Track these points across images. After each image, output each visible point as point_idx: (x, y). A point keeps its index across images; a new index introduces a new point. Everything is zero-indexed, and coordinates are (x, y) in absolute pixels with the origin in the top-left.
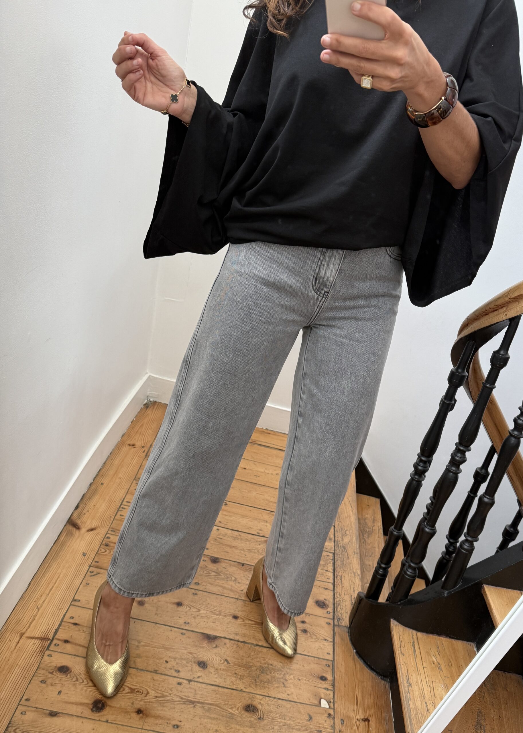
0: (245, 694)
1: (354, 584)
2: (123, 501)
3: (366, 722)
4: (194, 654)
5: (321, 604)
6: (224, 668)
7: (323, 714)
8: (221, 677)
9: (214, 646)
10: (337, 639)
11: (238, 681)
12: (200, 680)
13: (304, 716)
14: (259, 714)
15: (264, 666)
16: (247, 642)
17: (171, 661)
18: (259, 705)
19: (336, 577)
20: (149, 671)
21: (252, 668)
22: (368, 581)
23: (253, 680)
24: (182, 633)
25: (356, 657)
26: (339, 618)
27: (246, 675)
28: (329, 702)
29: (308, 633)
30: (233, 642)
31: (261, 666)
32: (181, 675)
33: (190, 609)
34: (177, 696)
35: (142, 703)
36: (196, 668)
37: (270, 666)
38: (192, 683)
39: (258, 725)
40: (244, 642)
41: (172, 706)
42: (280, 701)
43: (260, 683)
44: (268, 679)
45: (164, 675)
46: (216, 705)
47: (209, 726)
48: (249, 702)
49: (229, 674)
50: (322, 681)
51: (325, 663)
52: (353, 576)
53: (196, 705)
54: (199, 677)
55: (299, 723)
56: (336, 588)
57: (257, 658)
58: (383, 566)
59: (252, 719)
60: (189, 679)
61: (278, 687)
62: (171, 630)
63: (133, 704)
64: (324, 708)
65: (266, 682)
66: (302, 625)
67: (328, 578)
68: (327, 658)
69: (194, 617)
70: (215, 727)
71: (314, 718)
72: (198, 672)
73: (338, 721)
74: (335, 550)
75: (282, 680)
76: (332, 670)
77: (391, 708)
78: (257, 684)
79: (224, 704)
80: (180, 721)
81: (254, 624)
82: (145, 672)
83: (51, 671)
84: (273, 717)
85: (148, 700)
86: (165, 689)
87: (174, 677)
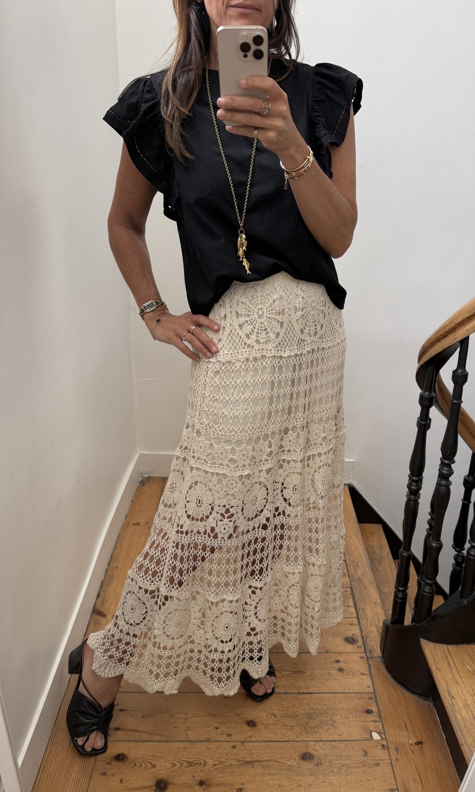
0: (298, 744)
1: (377, 613)
3: (420, 745)
4: (241, 715)
5: (350, 640)
6: (273, 722)
7: (375, 747)
8: (272, 732)
10: (373, 671)
11: (289, 733)
12: (253, 739)
13: (360, 752)
14: (316, 761)
15: (310, 712)
16: (290, 692)
17: (221, 726)
18: (314, 752)
19: (359, 611)
20: (202, 741)
21: (300, 717)
22: (389, 608)
23: (303, 729)
25: (395, 684)
26: (371, 650)
27: (295, 724)
28: (380, 734)
29: (345, 672)
31: (307, 713)
32: (234, 737)
34: (234, 759)
35: (202, 774)
36: (246, 727)
37: (316, 711)
38: (246, 744)
39: (318, 771)
40: (286, 693)
41: (231, 770)
42: (333, 743)
43: (311, 729)
44: (317, 724)
45: (217, 741)
46: (273, 760)
47: (271, 782)
48: (305, 750)
49: (279, 727)
50: (369, 715)
51: (367, 696)
52: (374, 606)
53: (254, 765)
54: (251, 736)
55: (356, 760)
56: (360, 621)
57: (301, 705)
58: (401, 589)
59: (311, 766)
60: (242, 740)
61: (328, 730)
63: (193, 777)
64: (376, 740)
65: (315, 727)
66: (337, 664)
67: (352, 614)
68: (368, 691)
70: (278, 783)
71: (369, 752)
72: (249, 732)
73: (392, 750)
74: (351, 585)
75: (330, 722)
76: (376, 702)
77: (439, 726)
78: (308, 730)
79: (281, 758)
80: (243, 784)
82: (199, 743)
83: (109, 762)
84: (330, 760)
85: (208, 770)
86: (221, 755)
87: (228, 741)
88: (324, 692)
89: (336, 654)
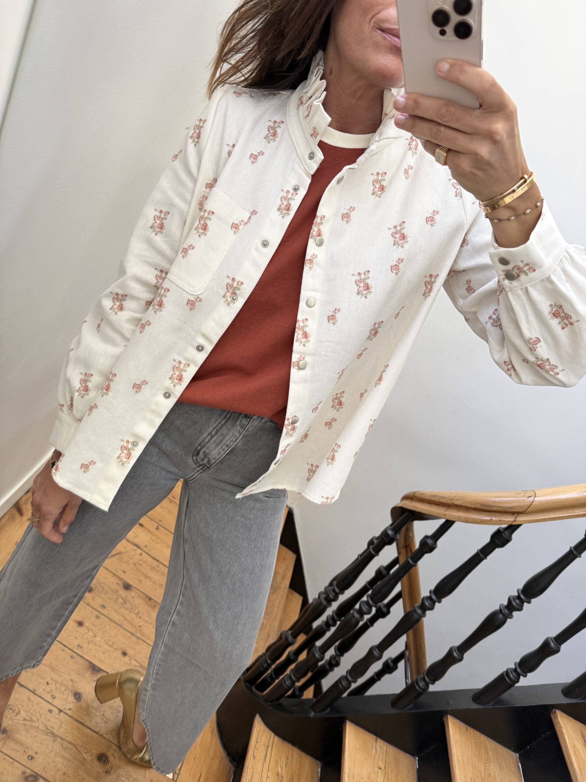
0: (104, 741)
4: (74, 683)
6: (95, 705)
12: (70, 713)
14: (108, 767)
17: (52, 684)
20: (28, 689)
24: (72, 657)
25: (215, 729)
32: (56, 702)
33: (89, 631)
34: (43, 724)
35: (10, 722)
36: (71, 699)
38: (62, 714)
39: (103, 779)
41: (35, 734)
45: (40, 697)
46: (74, 745)
48: (104, 751)
49: (97, 714)
54: (70, 709)
59: (100, 771)
60: (61, 709)
62: (64, 650)
69: (88, 642)
72: (71, 703)
79: (82, 746)
80: (36, 753)
81: (139, 667)
82: (25, 689)
84: (119, 774)
85: (17, 721)
86: (36, 713)
87: (48, 702)
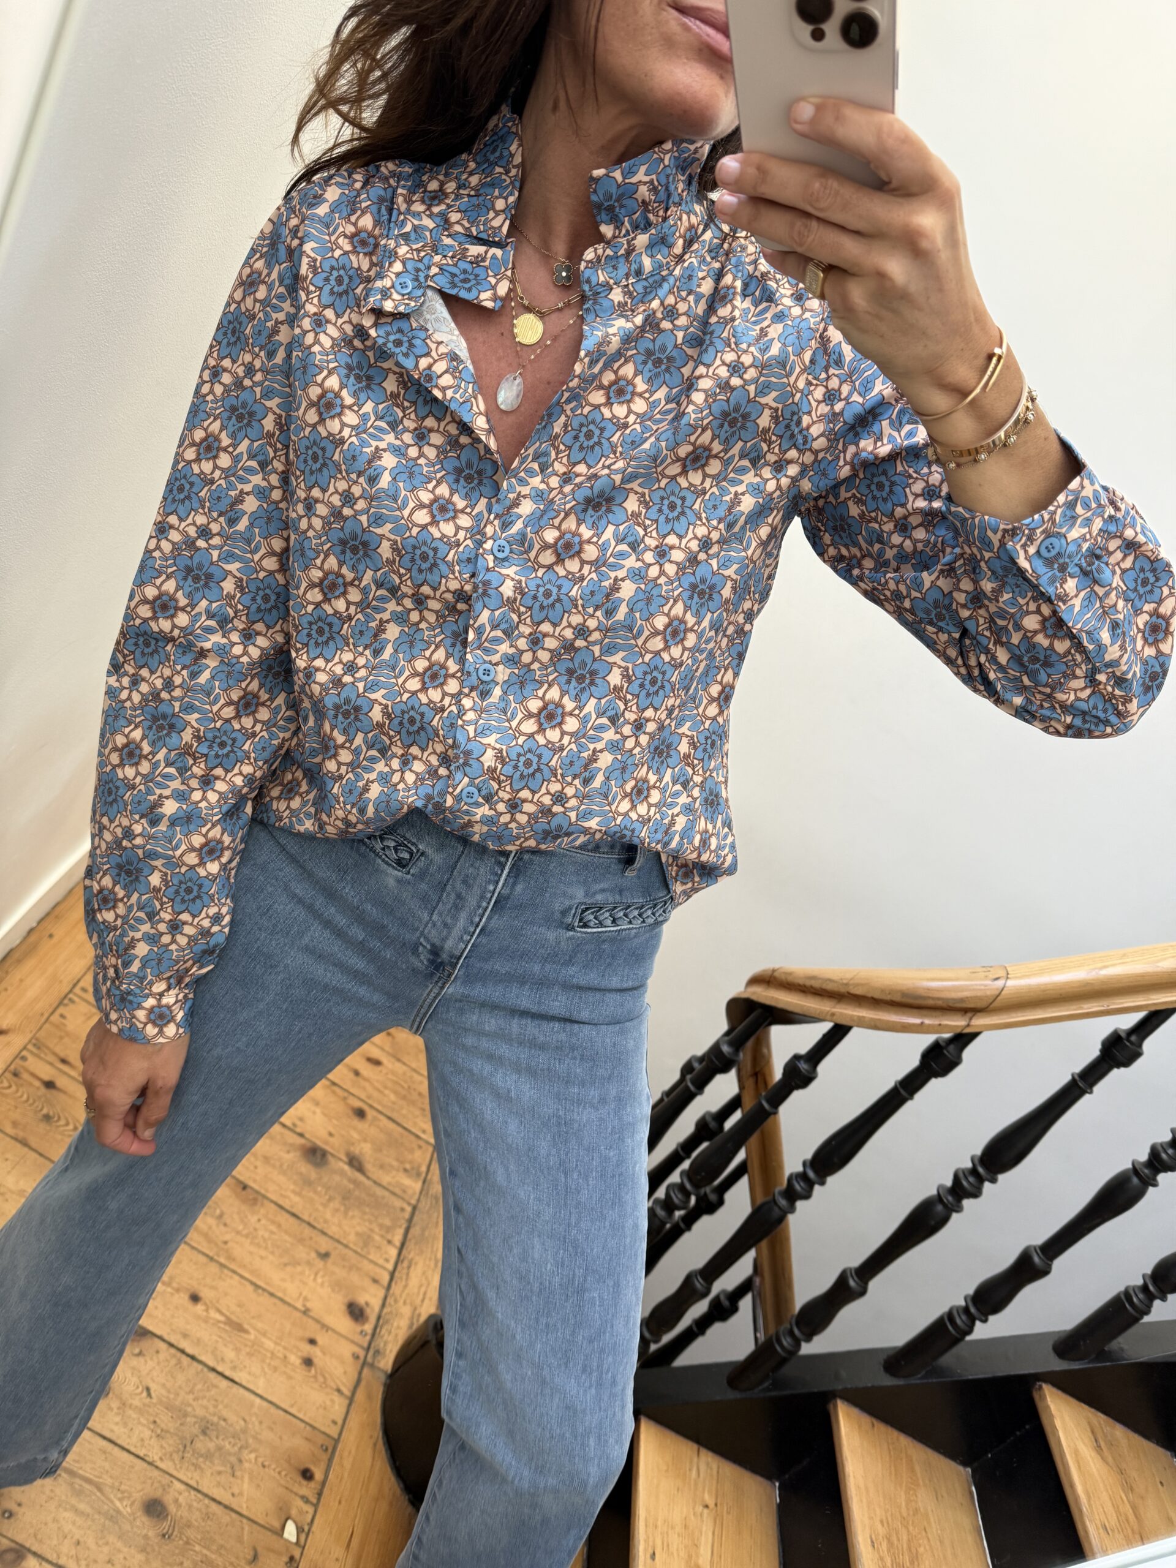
0: (156, 1473)
2: (75, 985)
5: (356, 1312)
7: (278, 1553)
8: (125, 1425)
9: (137, 1351)
10: (360, 1394)
11: (153, 1441)
13: (246, 1550)
14: (166, 1525)
15: (211, 1418)
18: (173, 1505)
19: (402, 1261)
21: (189, 1419)
23: (180, 1447)
25: (381, 1441)
26: (378, 1351)
28: (300, 1530)
29: (313, 1370)
30: (173, 1351)
31: (205, 1418)
37: (222, 1423)
39: (157, 1549)
40: (193, 1358)
42: (214, 1506)
43: (192, 1456)
44: (209, 1451)
46: (96, 1485)
47: (67, 1527)
48: (158, 1494)
50: (302, 1480)
55: (232, 1561)
56: (393, 1283)
57: (204, 1397)
59: (151, 1534)
61: (220, 1472)
64: (287, 1541)
65: (202, 1456)
66: (309, 1347)
67: (387, 1260)
68: (328, 1431)
70: (77, 1537)
71: (261, 1559)
74: (418, 1200)
75: (233, 1459)
76: (329, 1459)
78: (187, 1455)
79: (112, 1487)
88: (259, 1392)
89: (318, 1327)
